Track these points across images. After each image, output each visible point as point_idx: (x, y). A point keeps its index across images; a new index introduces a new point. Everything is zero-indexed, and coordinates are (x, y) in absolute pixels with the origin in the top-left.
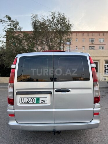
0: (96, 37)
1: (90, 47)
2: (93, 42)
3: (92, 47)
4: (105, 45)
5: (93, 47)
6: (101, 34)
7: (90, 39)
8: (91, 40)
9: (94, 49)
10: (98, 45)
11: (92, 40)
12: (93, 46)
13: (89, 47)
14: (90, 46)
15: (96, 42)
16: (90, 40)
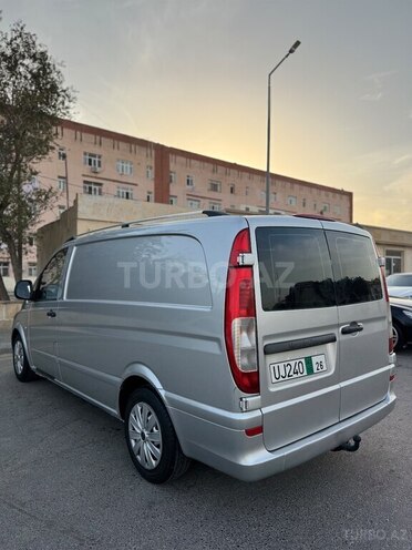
0: (105, 150)
1: (88, 186)
2: (98, 169)
3: (93, 187)
4: (136, 185)
5: (97, 188)
6: (123, 145)
7: (85, 154)
8: (90, 160)
9: (100, 193)
10: (114, 181)
11: (93, 159)
12: (96, 184)
13: (82, 184)
14: (85, 182)
15: (107, 171)
16: (88, 157)
